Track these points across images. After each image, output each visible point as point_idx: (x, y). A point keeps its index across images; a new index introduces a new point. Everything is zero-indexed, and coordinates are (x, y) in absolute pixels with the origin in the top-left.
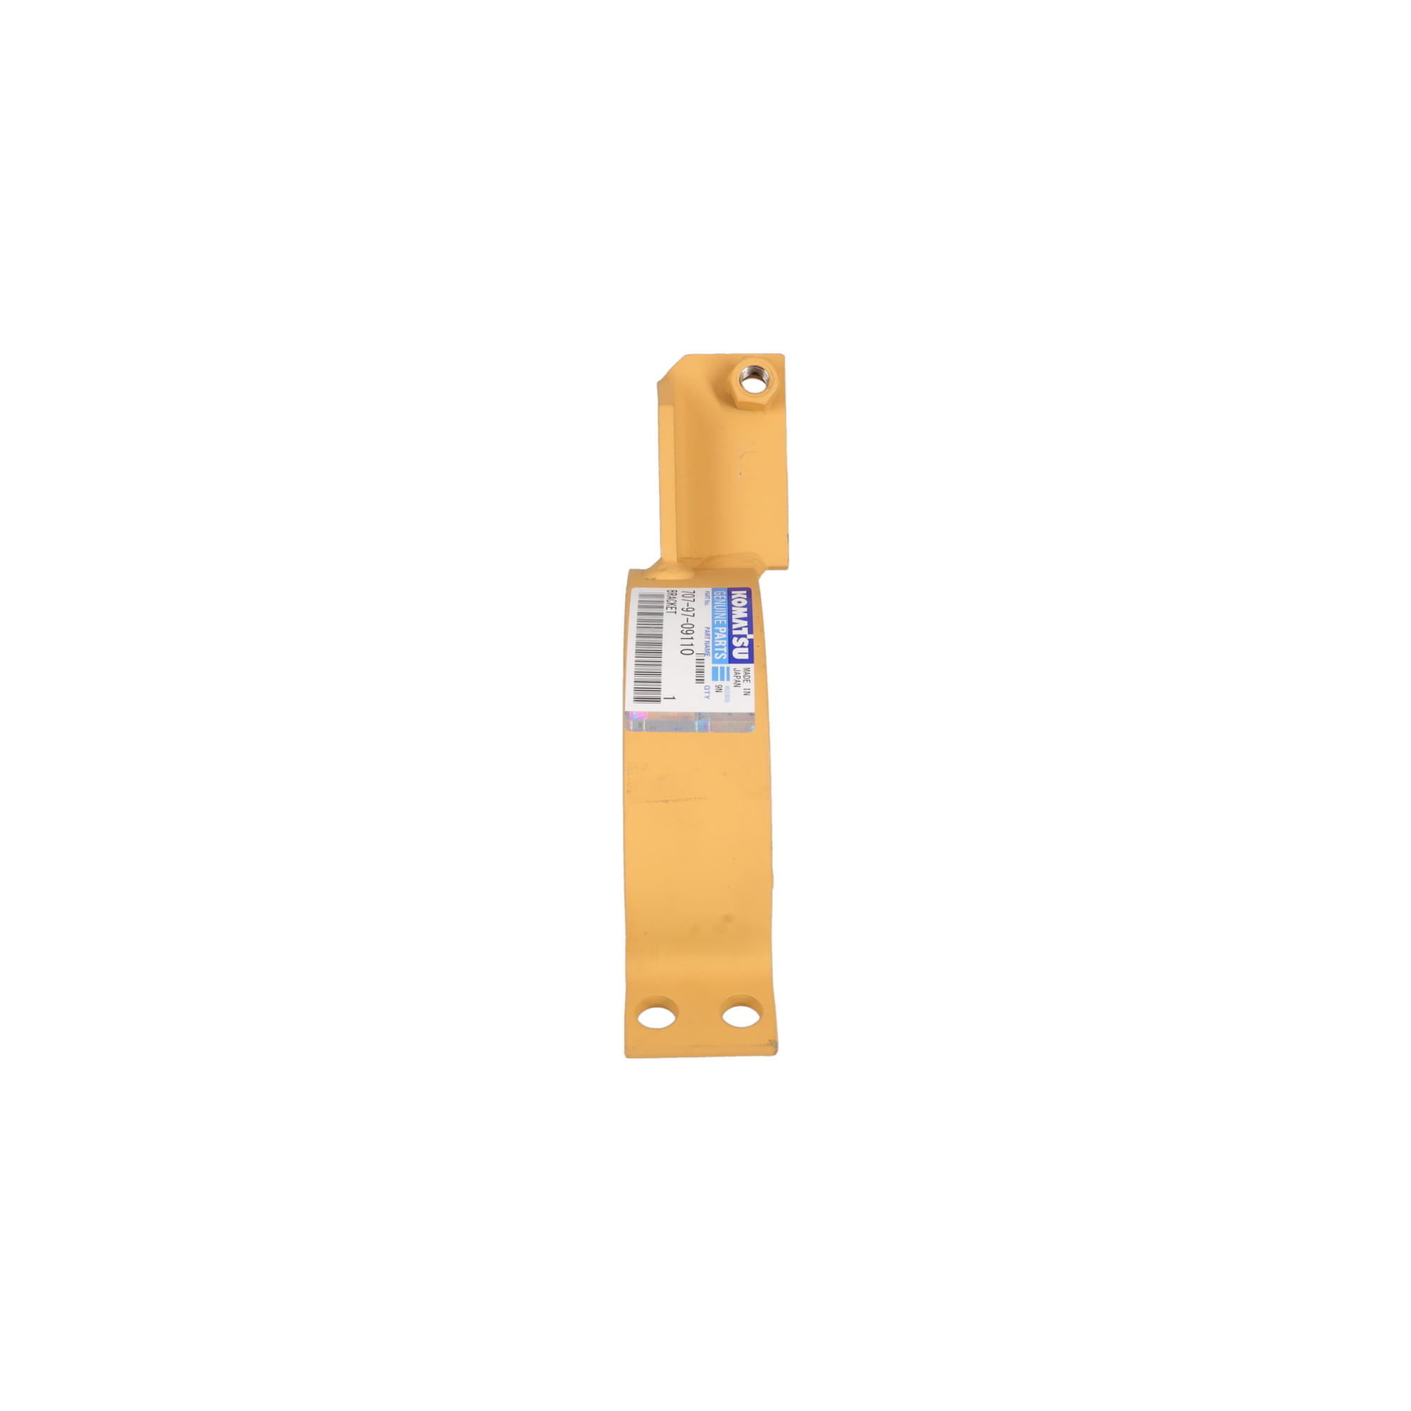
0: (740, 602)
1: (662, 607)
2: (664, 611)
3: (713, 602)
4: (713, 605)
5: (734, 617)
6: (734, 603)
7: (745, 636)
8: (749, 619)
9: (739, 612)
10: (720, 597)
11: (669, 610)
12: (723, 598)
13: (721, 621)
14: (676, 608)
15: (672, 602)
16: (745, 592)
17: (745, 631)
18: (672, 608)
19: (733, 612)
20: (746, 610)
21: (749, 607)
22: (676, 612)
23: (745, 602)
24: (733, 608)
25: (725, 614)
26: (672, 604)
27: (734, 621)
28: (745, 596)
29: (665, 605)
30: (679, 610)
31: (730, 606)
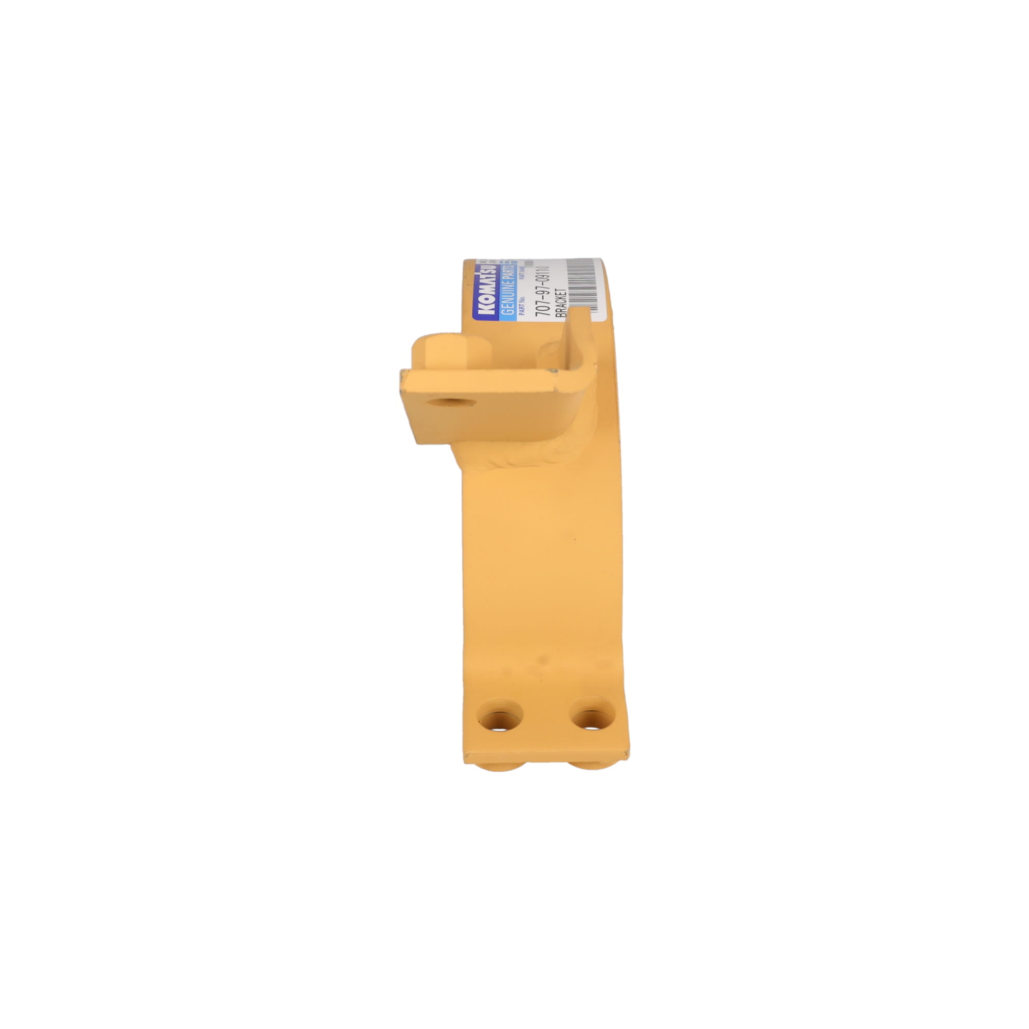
0: (487, 299)
1: (570, 295)
2: (568, 292)
3: (515, 301)
4: (515, 297)
5: (494, 286)
6: (493, 299)
7: (482, 274)
8: (477, 284)
9: (488, 290)
10: (507, 307)
11: (563, 293)
12: (505, 305)
13: (508, 283)
14: (556, 294)
15: (560, 301)
16: (480, 312)
17: (481, 276)
18: (560, 294)
19: (494, 289)
20: (480, 291)
21: (477, 294)
22: (556, 290)
23: (481, 299)
24: (494, 293)
25: (503, 288)
26: (560, 298)
27: (494, 283)
28: (480, 306)
29: (567, 298)
30: (552, 292)
31: (497, 296)
